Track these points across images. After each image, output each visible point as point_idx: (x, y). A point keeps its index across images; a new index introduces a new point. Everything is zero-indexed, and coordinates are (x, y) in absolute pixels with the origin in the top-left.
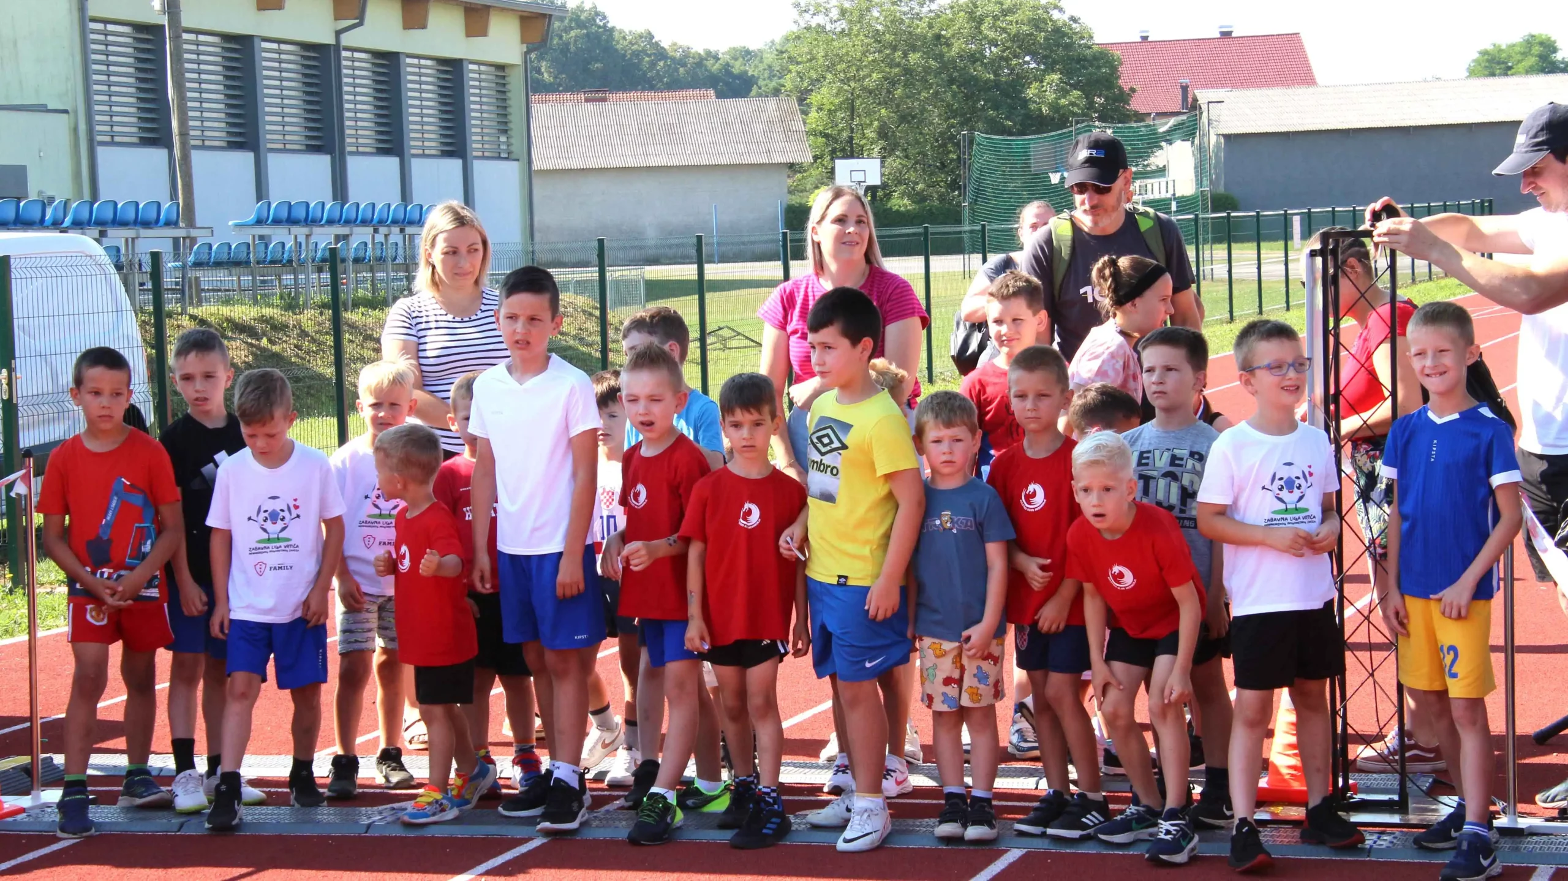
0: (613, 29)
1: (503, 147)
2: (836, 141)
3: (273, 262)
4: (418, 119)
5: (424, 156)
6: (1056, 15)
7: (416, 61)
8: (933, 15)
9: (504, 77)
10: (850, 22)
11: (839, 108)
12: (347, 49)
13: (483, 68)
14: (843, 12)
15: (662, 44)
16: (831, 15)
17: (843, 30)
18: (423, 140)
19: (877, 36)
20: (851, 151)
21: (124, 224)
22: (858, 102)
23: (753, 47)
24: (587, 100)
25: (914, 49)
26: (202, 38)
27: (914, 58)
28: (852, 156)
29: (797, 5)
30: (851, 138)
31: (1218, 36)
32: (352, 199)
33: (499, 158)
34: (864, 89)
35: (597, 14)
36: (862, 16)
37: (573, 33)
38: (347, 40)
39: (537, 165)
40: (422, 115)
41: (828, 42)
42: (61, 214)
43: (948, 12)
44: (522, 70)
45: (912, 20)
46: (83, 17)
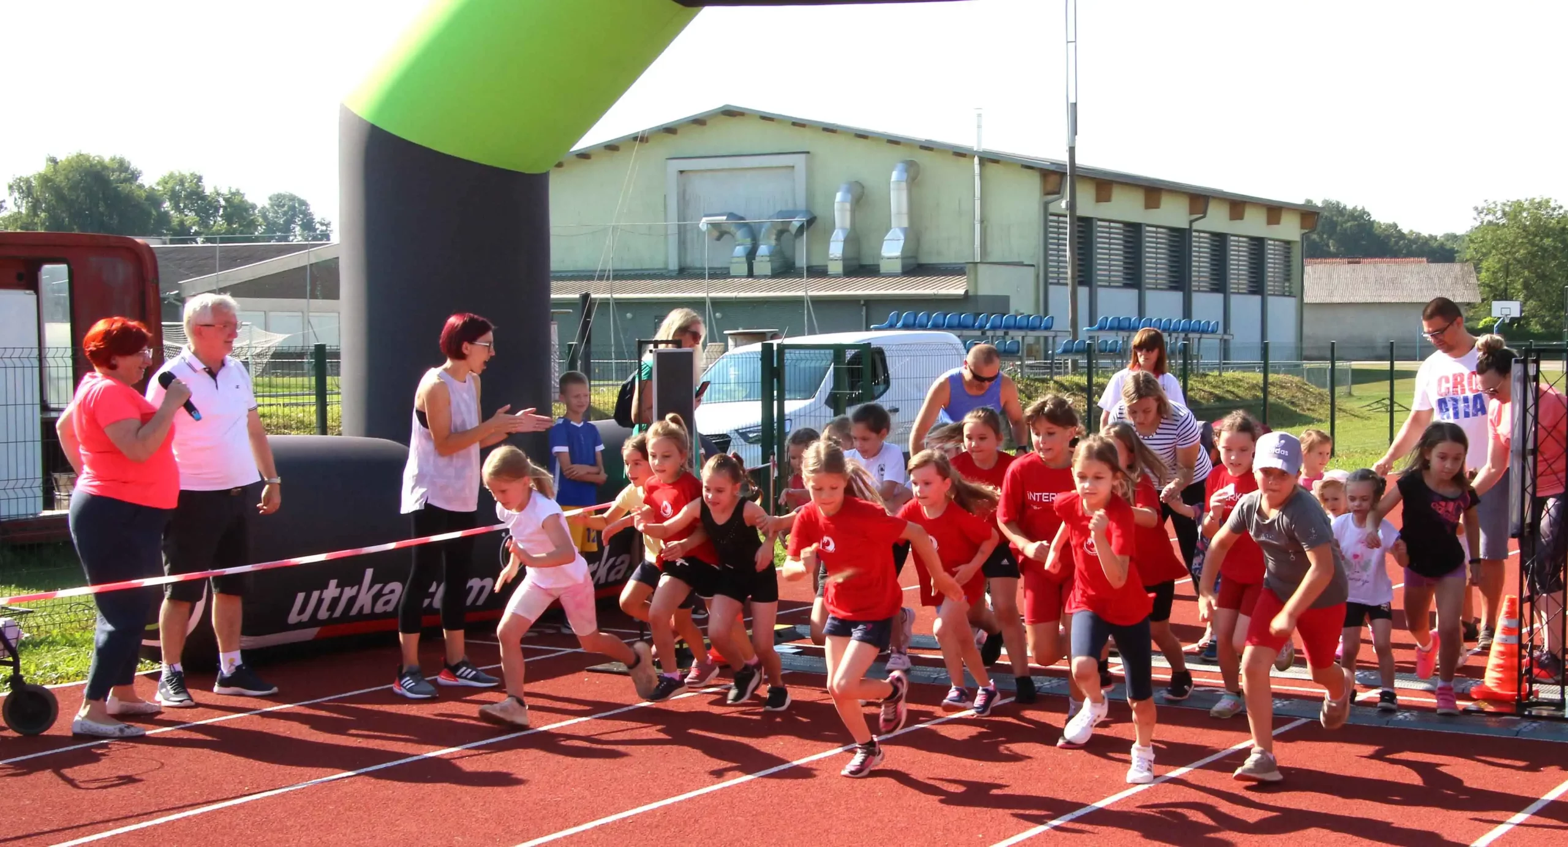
0: (1374, 221)
1: (1287, 289)
2: (1496, 290)
3: (1111, 351)
4: (1236, 272)
5: (1238, 293)
7: (1236, 238)
9: (1289, 248)
10: (1509, 220)
11: (1499, 270)
12: (1196, 231)
13: (1277, 243)
14: (1505, 214)
15: (1403, 231)
16: (1497, 215)
17: (1504, 224)
18: (1239, 284)
19: (1525, 228)
20: (1504, 296)
21: (1020, 328)
22: (1511, 267)
23: (1458, 234)
24: (1349, 263)
25: (1548, 236)
26: (1112, 224)
27: (1548, 242)
28: (1506, 300)
29: (1476, 209)
30: (1506, 289)
32: (1148, 316)
33: (1284, 295)
34: (1515, 259)
35: (1365, 213)
36: (1516, 216)
37: (1349, 224)
38: (1196, 226)
39: (1306, 300)
40: (1238, 270)
41: (1494, 231)
42: (984, 323)
44: (1300, 244)
45: (1547, 218)
46: (1046, 213)
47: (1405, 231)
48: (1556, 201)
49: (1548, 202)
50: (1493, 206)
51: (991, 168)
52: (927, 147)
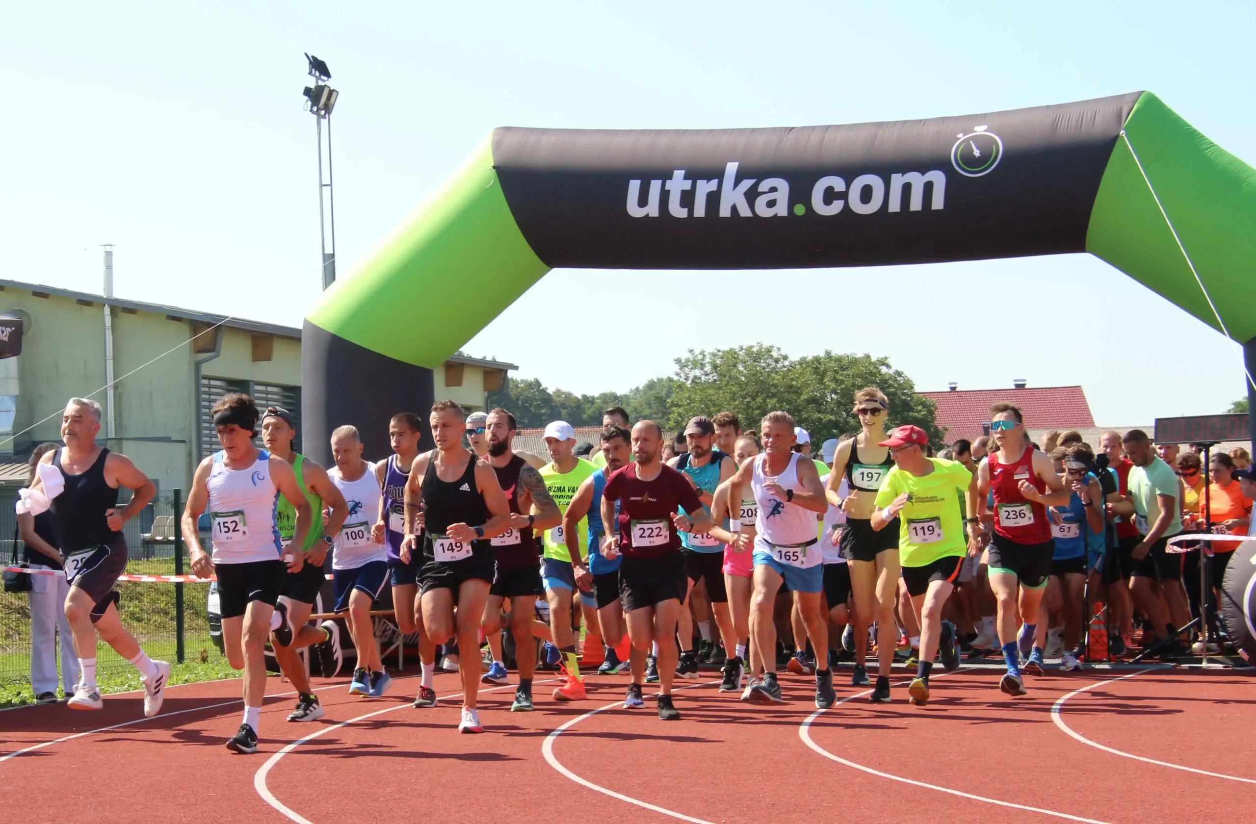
6: (884, 370)
8: (785, 369)
10: (719, 375)
14: (715, 367)
16: (706, 369)
17: (713, 382)
19: (741, 387)
29: (678, 361)
31: (1014, 387)
36: (728, 369)
41: (701, 391)
43: (798, 367)
45: (769, 373)
46: (198, 376)
47: (551, 391)
48: (779, 349)
49: (769, 351)
50: (700, 357)
51: (126, 320)
52: (42, 293)
